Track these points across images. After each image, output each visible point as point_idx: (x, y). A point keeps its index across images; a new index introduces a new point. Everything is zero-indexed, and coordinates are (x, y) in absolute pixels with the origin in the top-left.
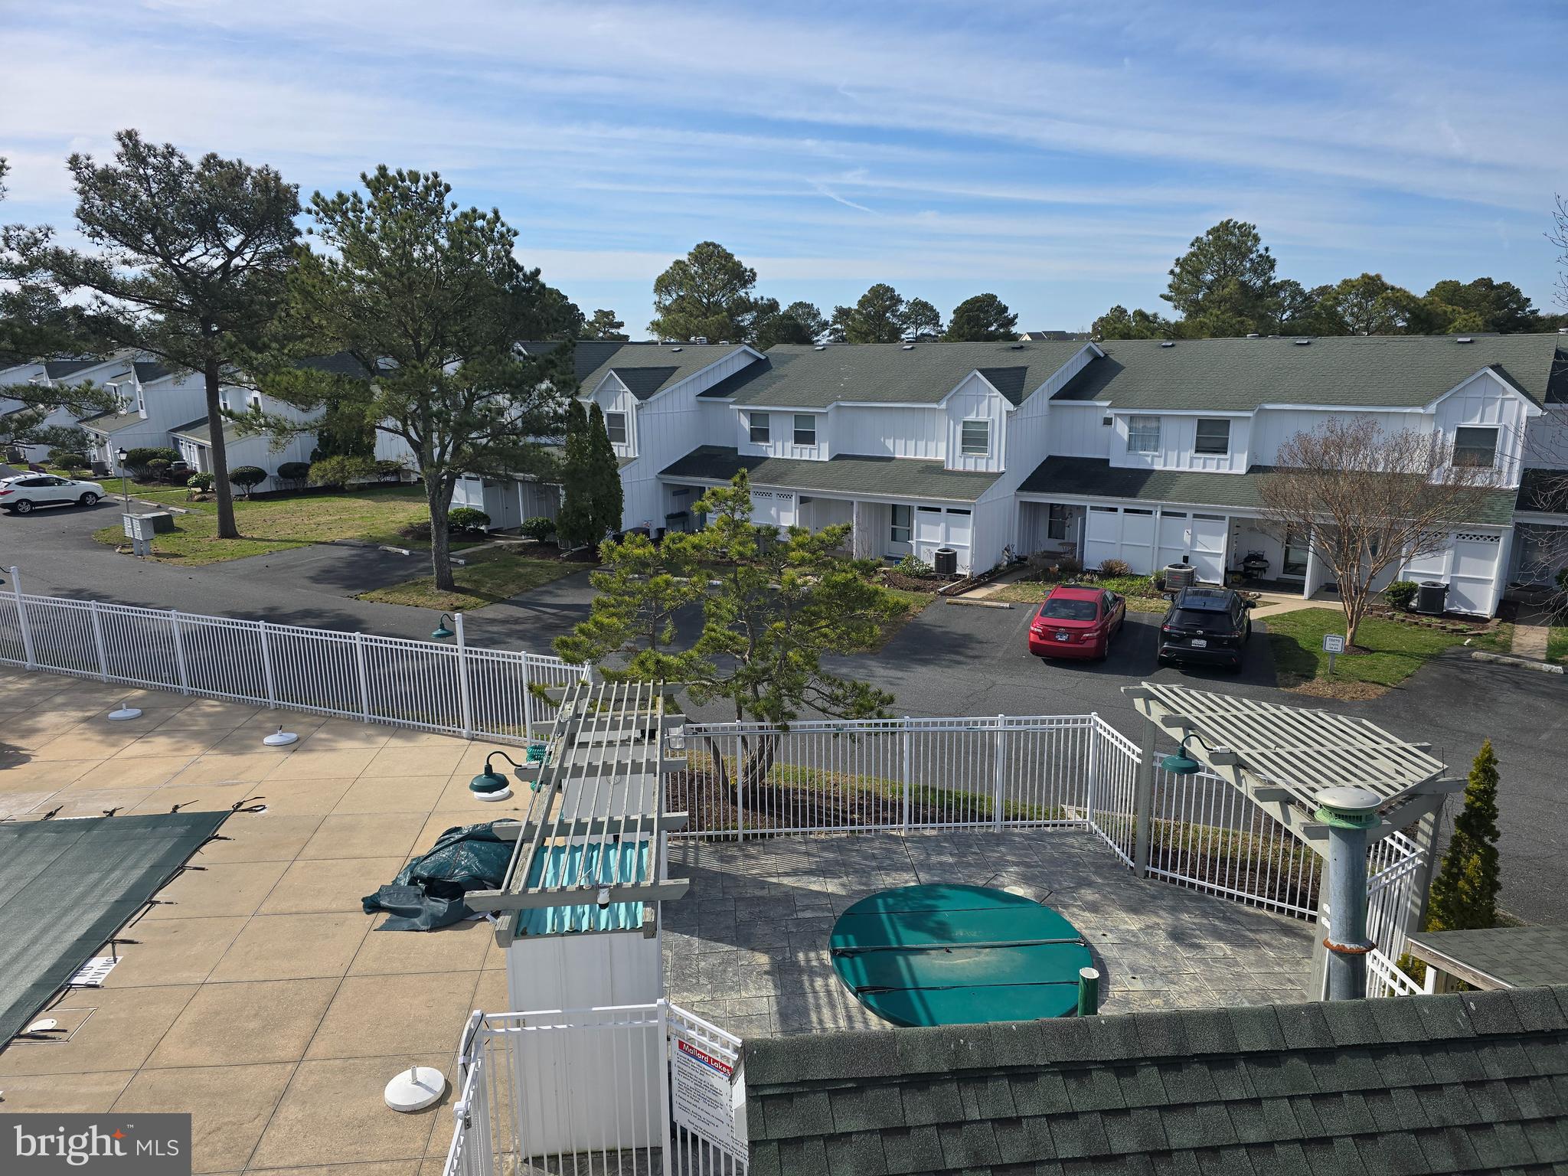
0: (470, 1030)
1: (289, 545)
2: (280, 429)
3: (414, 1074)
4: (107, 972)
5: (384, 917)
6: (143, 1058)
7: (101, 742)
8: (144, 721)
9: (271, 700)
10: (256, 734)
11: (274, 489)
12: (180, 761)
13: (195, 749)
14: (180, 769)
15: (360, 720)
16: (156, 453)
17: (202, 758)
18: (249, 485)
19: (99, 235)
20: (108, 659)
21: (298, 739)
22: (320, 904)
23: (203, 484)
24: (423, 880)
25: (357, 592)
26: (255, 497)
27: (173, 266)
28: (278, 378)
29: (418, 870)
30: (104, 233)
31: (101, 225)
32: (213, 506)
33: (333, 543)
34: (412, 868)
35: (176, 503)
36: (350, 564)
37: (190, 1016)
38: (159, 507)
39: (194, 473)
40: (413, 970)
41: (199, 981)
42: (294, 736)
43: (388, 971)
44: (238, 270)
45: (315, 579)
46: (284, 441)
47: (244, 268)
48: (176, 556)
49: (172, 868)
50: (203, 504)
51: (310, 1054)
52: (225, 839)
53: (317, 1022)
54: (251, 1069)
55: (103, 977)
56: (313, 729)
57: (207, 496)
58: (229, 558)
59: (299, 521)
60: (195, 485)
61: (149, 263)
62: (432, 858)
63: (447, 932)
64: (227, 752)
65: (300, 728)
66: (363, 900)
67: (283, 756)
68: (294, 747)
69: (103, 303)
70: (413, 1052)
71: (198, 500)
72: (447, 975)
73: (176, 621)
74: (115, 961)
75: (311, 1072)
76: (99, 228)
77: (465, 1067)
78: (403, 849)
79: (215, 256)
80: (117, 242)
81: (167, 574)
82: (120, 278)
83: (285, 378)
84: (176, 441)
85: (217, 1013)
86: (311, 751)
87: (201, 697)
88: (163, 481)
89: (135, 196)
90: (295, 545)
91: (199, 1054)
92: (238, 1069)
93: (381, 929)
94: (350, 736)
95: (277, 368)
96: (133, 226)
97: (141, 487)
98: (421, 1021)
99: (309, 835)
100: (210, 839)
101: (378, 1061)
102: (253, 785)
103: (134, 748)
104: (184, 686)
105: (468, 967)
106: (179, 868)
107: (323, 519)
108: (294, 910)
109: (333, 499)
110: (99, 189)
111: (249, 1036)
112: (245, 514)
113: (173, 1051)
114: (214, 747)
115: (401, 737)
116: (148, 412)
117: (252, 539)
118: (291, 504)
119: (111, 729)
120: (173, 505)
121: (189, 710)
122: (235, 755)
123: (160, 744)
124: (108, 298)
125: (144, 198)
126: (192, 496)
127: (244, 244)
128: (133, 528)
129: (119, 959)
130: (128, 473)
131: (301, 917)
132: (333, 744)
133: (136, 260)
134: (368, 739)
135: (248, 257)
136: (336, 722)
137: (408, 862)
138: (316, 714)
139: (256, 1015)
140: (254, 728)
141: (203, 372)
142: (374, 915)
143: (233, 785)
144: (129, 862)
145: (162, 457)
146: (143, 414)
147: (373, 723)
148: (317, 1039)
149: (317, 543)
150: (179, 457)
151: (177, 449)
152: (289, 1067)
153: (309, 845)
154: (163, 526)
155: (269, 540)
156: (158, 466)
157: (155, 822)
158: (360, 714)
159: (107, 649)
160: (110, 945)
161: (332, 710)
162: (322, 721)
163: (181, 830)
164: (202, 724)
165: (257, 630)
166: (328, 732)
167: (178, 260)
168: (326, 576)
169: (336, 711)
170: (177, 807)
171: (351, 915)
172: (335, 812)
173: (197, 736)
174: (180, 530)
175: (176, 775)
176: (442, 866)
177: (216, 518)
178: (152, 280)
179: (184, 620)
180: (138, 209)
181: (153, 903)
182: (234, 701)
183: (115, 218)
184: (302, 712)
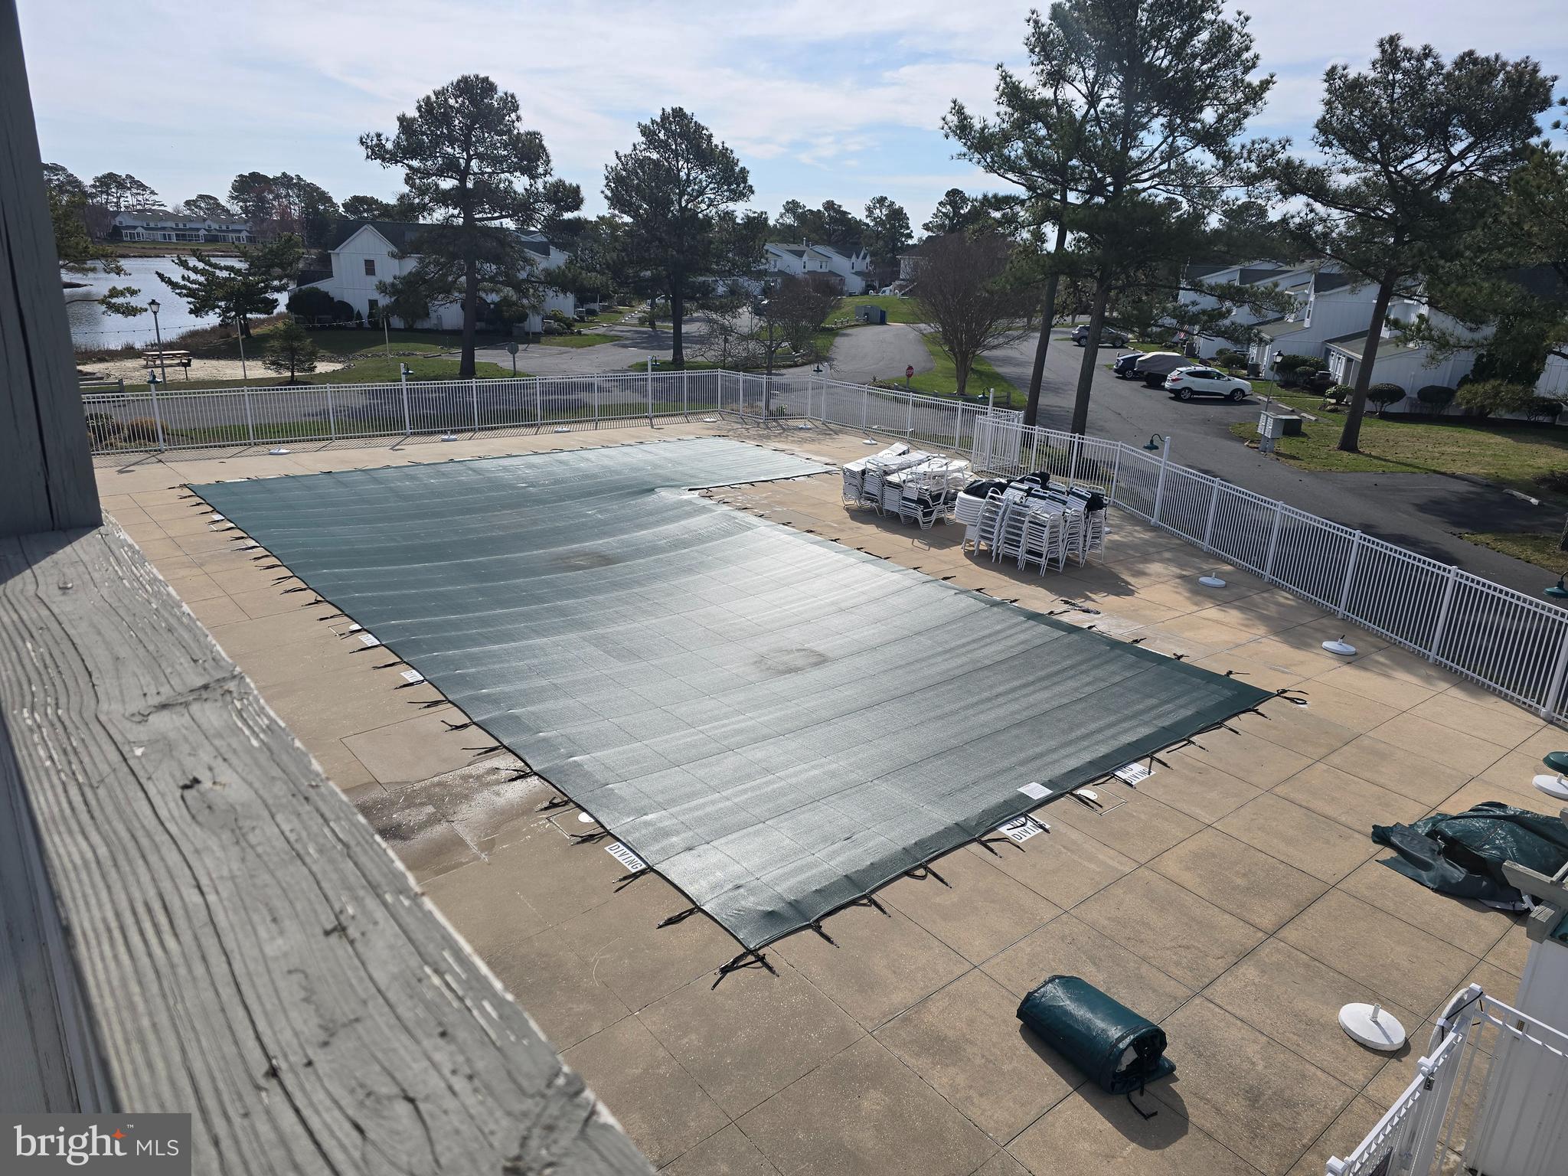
0: (1461, 1000)
1: (1405, 468)
2: (1443, 343)
3: (1376, 1012)
4: (1142, 779)
5: (1389, 853)
6: (1149, 857)
7: (1188, 598)
8: (1226, 593)
9: (1341, 610)
10: (1319, 635)
11: (1407, 411)
12: (1244, 636)
13: (1261, 630)
14: (1244, 642)
15: (1424, 658)
16: (1306, 361)
17: (1263, 640)
18: (1383, 403)
19: (1330, 145)
20: (1213, 534)
21: (1356, 654)
22: (1329, 810)
23: (1339, 396)
24: (1444, 838)
25: (1462, 531)
26: (1385, 416)
27: (1388, 174)
28: (1459, 289)
29: (1442, 826)
30: (1334, 142)
31: (1335, 134)
32: (1343, 418)
33: (1453, 476)
34: (1435, 821)
35: (1309, 411)
36: (1464, 500)
37: (1192, 845)
38: (1293, 411)
39: (1335, 384)
40: (1404, 918)
41: (1207, 821)
42: (1353, 649)
43: (1379, 906)
44: (1454, 176)
45: (1422, 508)
46: (1441, 357)
47: (1461, 173)
48: (1294, 458)
49: (1213, 720)
50: (1333, 415)
51: (1282, 934)
52: (1263, 715)
53: (1296, 912)
54: (1227, 916)
55: (1138, 781)
56: (1373, 650)
57: (1339, 408)
58: (1341, 469)
59: (1423, 447)
60: (1331, 396)
61: (1366, 171)
62: (1463, 821)
63: (1455, 902)
64: (1286, 642)
65: (1361, 644)
66: (1375, 827)
67: (1336, 664)
68: (1349, 660)
69: (1312, 211)
70: (1381, 992)
71: (1330, 411)
72: (1441, 943)
73: (1281, 513)
74: (1149, 773)
75: (1277, 950)
76: (1331, 137)
77: (1443, 1032)
78: (1433, 799)
79: (1434, 162)
80: (1344, 151)
81: (1282, 472)
82: (1334, 186)
83: (1468, 289)
84: (1328, 352)
85: (1214, 856)
86: (1365, 669)
87: (1278, 587)
88: (1303, 389)
89: (1377, 103)
90: (1410, 469)
91: (1188, 878)
92: (1216, 909)
93: (1384, 862)
94: (1409, 669)
95: (1461, 279)
96: (1364, 133)
97: (1283, 391)
98: (1397, 969)
99: (1339, 745)
100: (1249, 710)
101: (1343, 979)
102: (1299, 679)
103: (1212, 612)
104: (1267, 574)
105: (1466, 947)
106: (1217, 723)
107: (1449, 450)
108: (1304, 804)
109: (1468, 430)
110: (1345, 99)
111: (1233, 889)
112: (1370, 431)
113: (1171, 865)
114: (1276, 634)
115: (1464, 689)
116: (1311, 323)
117: (1370, 456)
118: (1420, 429)
119: (1199, 591)
120: (1306, 412)
121: (1265, 595)
122: (1292, 647)
123: (1234, 616)
124: (1318, 206)
125: (1384, 104)
126: (1325, 406)
127: (1469, 149)
128: (1266, 426)
129: (1153, 773)
130: (1277, 378)
131: (1310, 813)
132: (1390, 672)
133: (1355, 169)
134: (1427, 679)
135: (1467, 163)
136: (1400, 651)
137: (1433, 814)
138: (1381, 637)
139: (1244, 875)
140: (1317, 630)
141: (1380, 282)
142: (1380, 847)
143: (1283, 672)
144: (1181, 701)
145: (1311, 365)
146: (1307, 323)
147: (1437, 665)
148: (1290, 925)
149: (1435, 471)
150: (1326, 367)
151: (1326, 359)
152: (1260, 934)
153: (1336, 753)
154: (1291, 429)
155: (1385, 460)
156: (1302, 374)
157: (1210, 677)
158: (1427, 652)
159: (1214, 525)
160: (1149, 759)
161: (1398, 638)
162: (1386, 645)
163: (1228, 693)
164: (1272, 611)
165: (1351, 538)
166: (1387, 657)
167: (1395, 167)
168: (1434, 507)
169: (1403, 640)
170: (1230, 673)
171: (1357, 835)
172: (1371, 734)
173: (1265, 619)
174: (1304, 435)
175: (1238, 646)
176: (1470, 833)
177: (1341, 430)
178: (1364, 188)
179: (1287, 513)
180: (1375, 116)
181: (1190, 742)
182: (1307, 600)
183: (1350, 127)
184: (1367, 630)
